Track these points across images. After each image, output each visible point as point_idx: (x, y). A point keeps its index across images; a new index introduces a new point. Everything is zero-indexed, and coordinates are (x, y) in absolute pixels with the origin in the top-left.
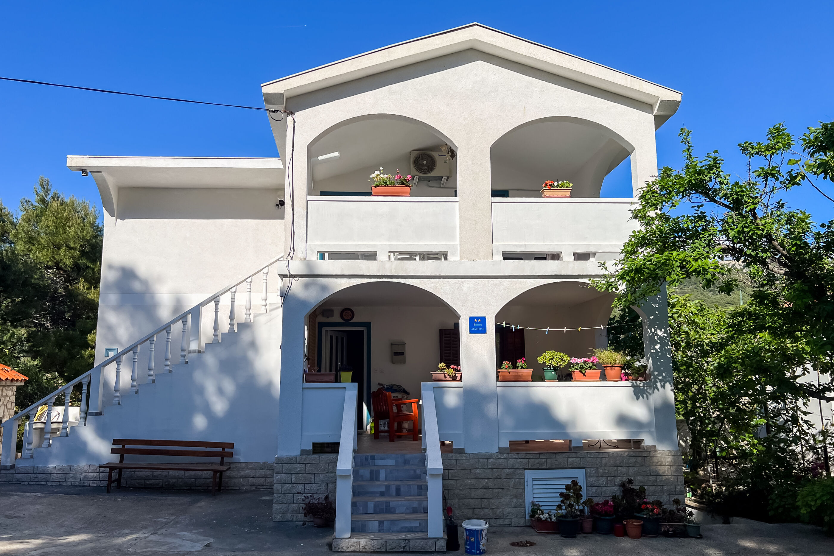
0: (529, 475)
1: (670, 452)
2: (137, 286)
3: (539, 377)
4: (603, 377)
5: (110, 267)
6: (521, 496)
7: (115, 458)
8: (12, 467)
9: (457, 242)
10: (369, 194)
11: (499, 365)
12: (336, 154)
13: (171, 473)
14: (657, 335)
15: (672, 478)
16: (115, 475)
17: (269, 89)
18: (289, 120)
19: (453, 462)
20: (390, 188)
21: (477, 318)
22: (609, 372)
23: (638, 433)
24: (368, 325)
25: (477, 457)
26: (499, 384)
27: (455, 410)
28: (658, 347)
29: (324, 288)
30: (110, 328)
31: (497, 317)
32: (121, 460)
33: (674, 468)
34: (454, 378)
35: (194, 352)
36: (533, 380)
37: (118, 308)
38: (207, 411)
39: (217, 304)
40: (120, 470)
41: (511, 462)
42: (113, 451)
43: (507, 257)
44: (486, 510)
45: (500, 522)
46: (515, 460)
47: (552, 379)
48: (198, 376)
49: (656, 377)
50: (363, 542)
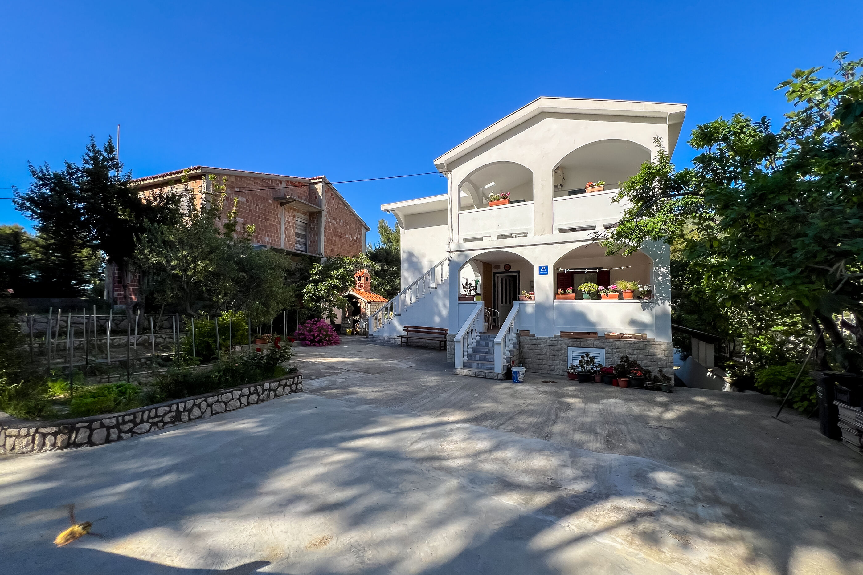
0: (570, 350)
1: (665, 342)
2: (414, 259)
3: (579, 296)
4: (621, 297)
5: (404, 252)
6: (566, 360)
7: (405, 333)
8: (372, 335)
9: (532, 226)
11: (556, 292)
12: (493, 184)
13: (427, 341)
14: (660, 271)
15: (665, 358)
16: (404, 340)
17: (437, 162)
18: (449, 175)
19: (529, 341)
20: (497, 201)
21: (543, 267)
22: (624, 294)
23: (643, 331)
24: (518, 272)
25: (541, 339)
26: (555, 301)
27: (531, 315)
28: (660, 278)
29: (466, 256)
30: (405, 279)
31: (556, 266)
32: (407, 334)
33: (666, 352)
34: (530, 298)
35: (433, 288)
36: (576, 299)
37: (407, 270)
38: (440, 315)
39: (442, 266)
40: (407, 338)
41: (560, 342)
42: (404, 330)
43: (562, 231)
44: (546, 366)
45: (553, 372)
46: (562, 342)
47: (587, 299)
48: (435, 298)
49: (657, 297)
50: (466, 371)
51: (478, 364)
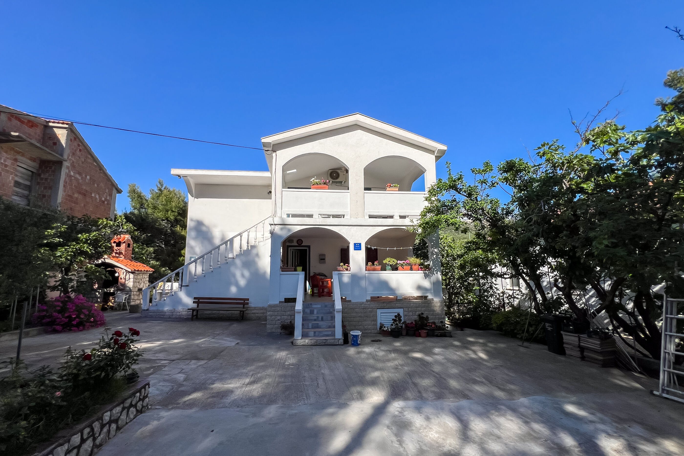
0: (379, 311)
1: (440, 301)
2: (204, 229)
3: (384, 269)
4: (411, 269)
5: (192, 220)
6: (376, 320)
7: (195, 306)
8: (148, 310)
9: (349, 210)
10: (310, 188)
11: (367, 264)
12: (295, 170)
13: (221, 312)
14: (434, 251)
15: (440, 312)
16: (195, 313)
17: (265, 140)
18: (274, 154)
19: (346, 306)
20: (319, 186)
21: (357, 244)
22: (413, 267)
23: (426, 293)
24: (309, 247)
25: (356, 303)
26: (367, 272)
27: (347, 284)
28: (435, 256)
29: (289, 230)
30: (192, 248)
31: (367, 243)
32: (198, 306)
33: (441, 308)
34: (347, 270)
35: (231, 258)
36: (382, 270)
37: (195, 238)
38: (237, 285)
39: (241, 237)
40: (197, 311)
41: (372, 305)
42: (194, 302)
43: (371, 217)
44: (361, 327)
45: (367, 331)
46: (373, 305)
47: (389, 270)
48: (232, 269)
49: (434, 269)
50: (307, 341)
51: (315, 332)
